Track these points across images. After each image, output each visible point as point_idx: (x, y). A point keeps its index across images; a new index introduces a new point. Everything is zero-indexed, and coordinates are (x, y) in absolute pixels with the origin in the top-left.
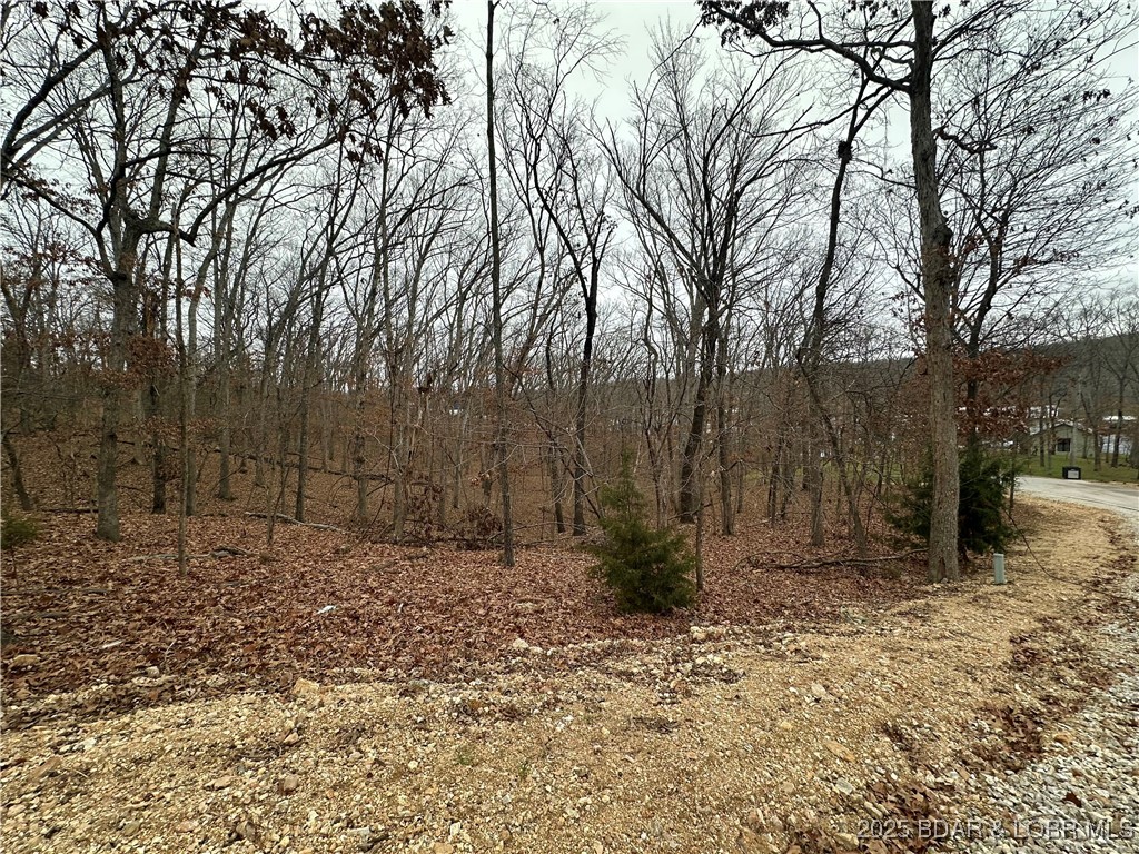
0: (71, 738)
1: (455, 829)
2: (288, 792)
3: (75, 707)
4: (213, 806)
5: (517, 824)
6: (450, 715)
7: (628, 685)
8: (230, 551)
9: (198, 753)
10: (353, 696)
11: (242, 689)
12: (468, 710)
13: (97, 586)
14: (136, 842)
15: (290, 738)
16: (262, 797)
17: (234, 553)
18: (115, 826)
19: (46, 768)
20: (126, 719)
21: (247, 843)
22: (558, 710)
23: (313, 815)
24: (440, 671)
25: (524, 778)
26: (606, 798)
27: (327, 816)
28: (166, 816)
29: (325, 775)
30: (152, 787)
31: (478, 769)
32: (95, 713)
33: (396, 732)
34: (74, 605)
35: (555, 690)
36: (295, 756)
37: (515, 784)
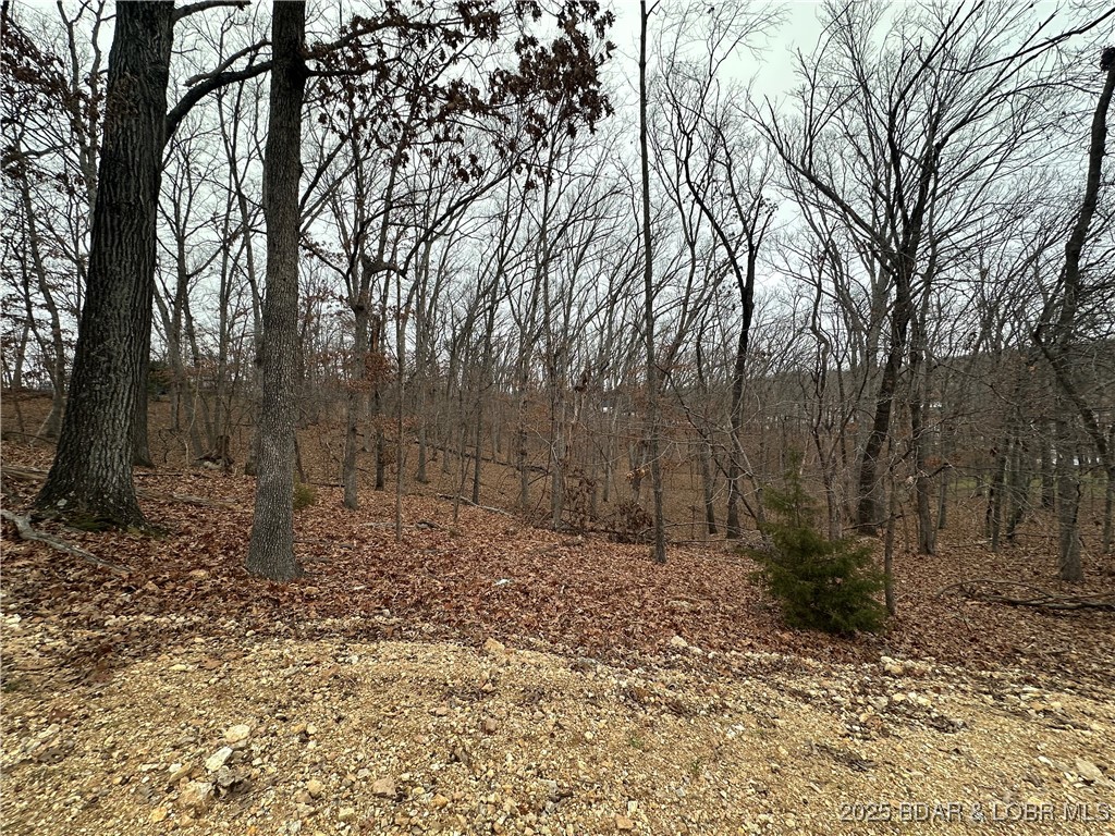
0: (343, 653)
1: (633, 806)
2: (490, 732)
3: (343, 630)
4: (437, 729)
5: (693, 820)
6: (618, 697)
8: (429, 525)
9: (423, 684)
10: (533, 661)
11: (447, 638)
12: (633, 696)
13: (346, 542)
14: (389, 742)
15: (486, 687)
16: (471, 731)
17: (431, 526)
18: (375, 725)
19: (332, 672)
20: (374, 646)
21: (463, 766)
22: (726, 716)
23: (510, 758)
24: (604, 653)
25: (697, 776)
26: (791, 823)
27: (521, 761)
28: (407, 728)
29: (517, 726)
30: (396, 702)
31: (649, 755)
32: (355, 637)
33: (571, 702)
34: (335, 555)
35: (722, 695)
36: (491, 703)
37: (687, 779)
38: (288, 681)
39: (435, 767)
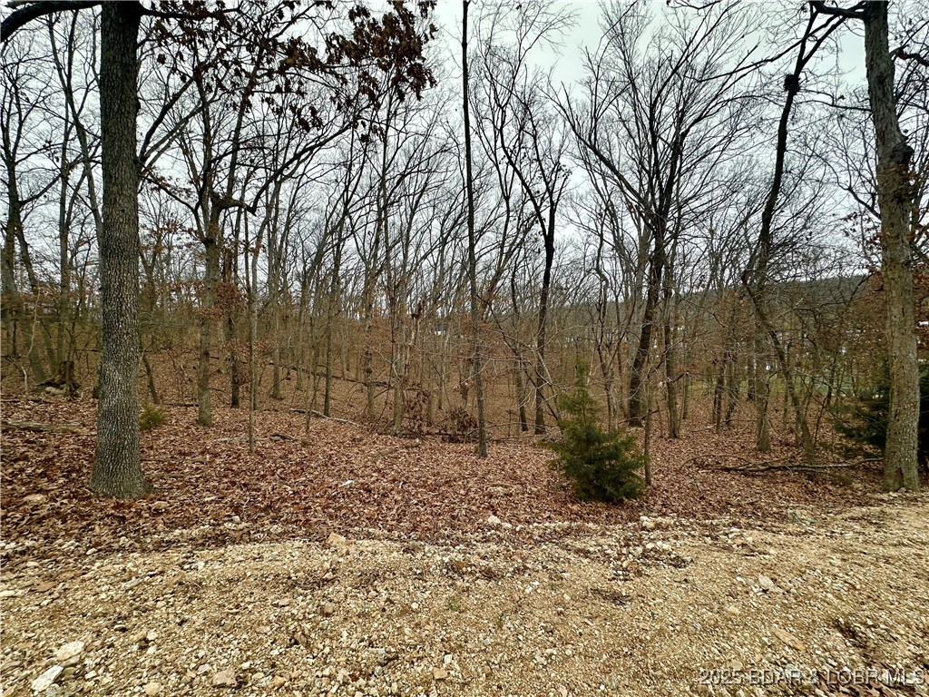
0: (190, 560)
1: (448, 659)
2: (328, 615)
3: (191, 539)
4: (279, 619)
5: (496, 662)
6: (441, 571)
7: (586, 561)
8: (282, 437)
9: (267, 580)
10: (370, 549)
11: (293, 537)
12: (454, 569)
13: (199, 458)
14: (232, 636)
15: (327, 576)
16: (310, 616)
17: (284, 438)
18: (219, 623)
19: (177, 579)
20: (222, 551)
21: (302, 647)
22: (526, 575)
23: (345, 634)
24: (432, 536)
25: (500, 626)
26: (569, 652)
27: (355, 636)
28: (250, 621)
29: (353, 606)
30: (240, 600)
31: (464, 615)
32: (203, 545)
33: (402, 580)
34: (187, 470)
35: (524, 559)
36: (331, 590)
37: (493, 630)
38: (130, 592)
39: (275, 652)
